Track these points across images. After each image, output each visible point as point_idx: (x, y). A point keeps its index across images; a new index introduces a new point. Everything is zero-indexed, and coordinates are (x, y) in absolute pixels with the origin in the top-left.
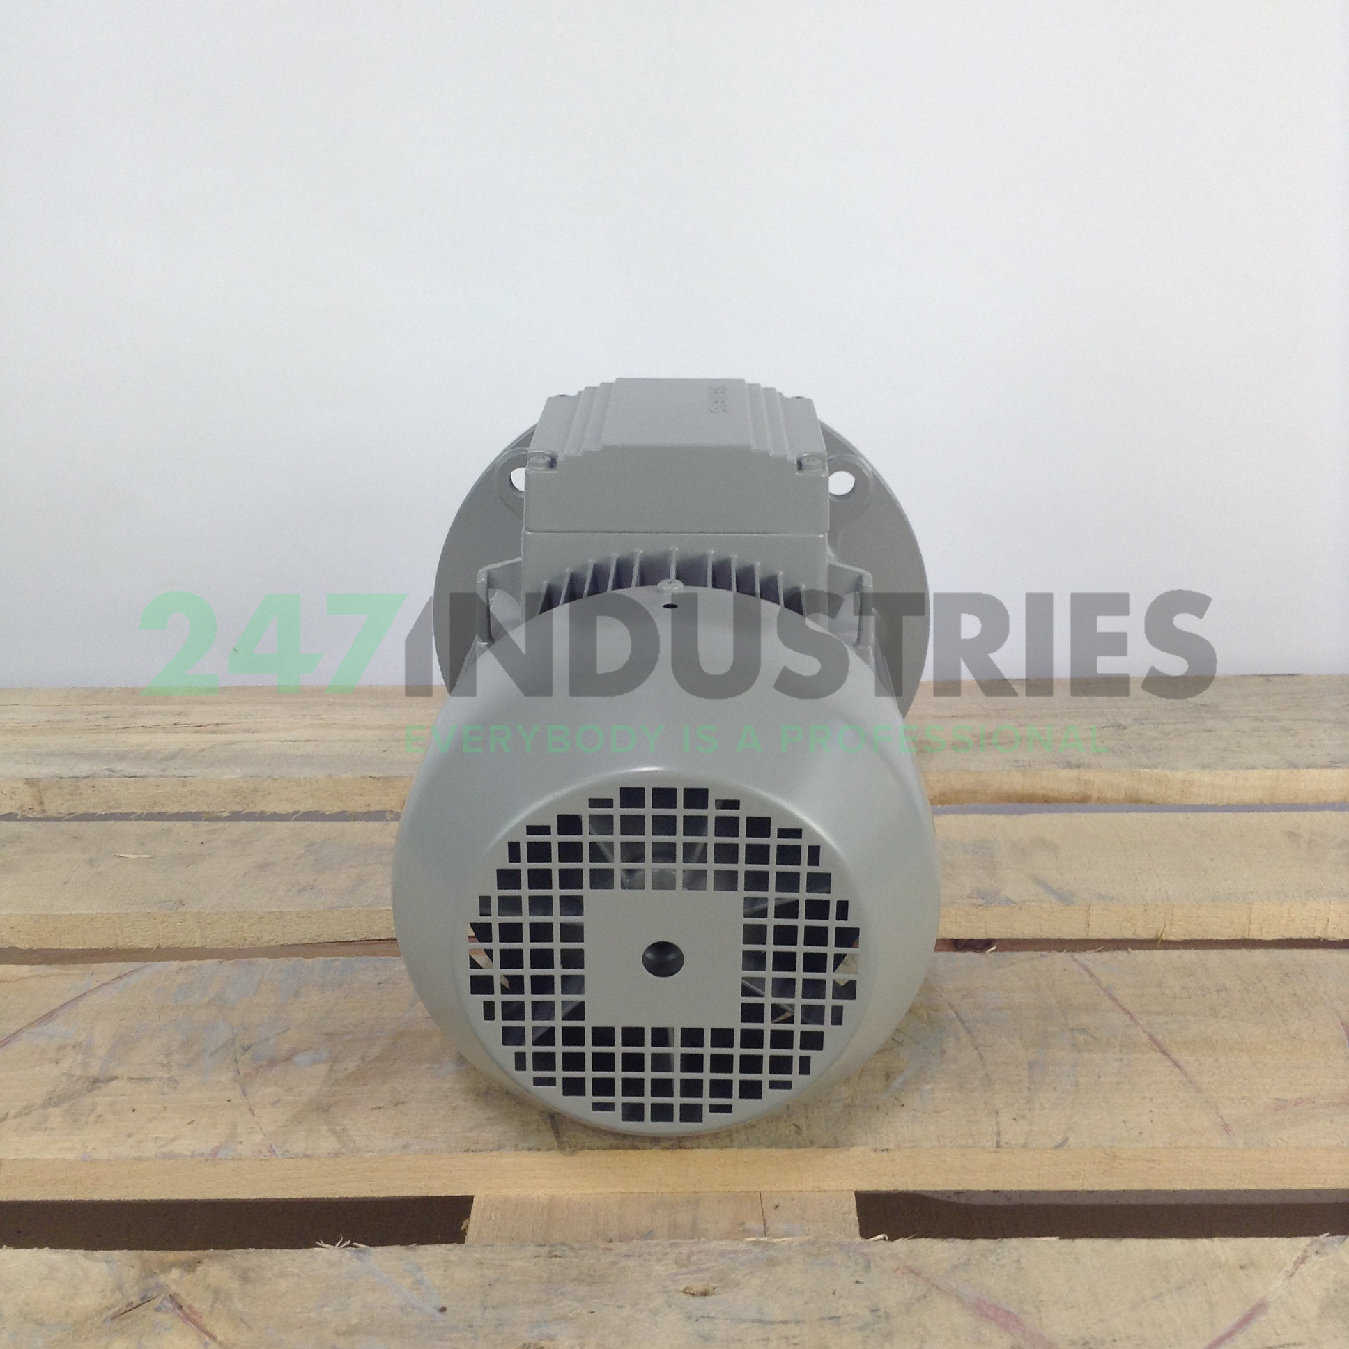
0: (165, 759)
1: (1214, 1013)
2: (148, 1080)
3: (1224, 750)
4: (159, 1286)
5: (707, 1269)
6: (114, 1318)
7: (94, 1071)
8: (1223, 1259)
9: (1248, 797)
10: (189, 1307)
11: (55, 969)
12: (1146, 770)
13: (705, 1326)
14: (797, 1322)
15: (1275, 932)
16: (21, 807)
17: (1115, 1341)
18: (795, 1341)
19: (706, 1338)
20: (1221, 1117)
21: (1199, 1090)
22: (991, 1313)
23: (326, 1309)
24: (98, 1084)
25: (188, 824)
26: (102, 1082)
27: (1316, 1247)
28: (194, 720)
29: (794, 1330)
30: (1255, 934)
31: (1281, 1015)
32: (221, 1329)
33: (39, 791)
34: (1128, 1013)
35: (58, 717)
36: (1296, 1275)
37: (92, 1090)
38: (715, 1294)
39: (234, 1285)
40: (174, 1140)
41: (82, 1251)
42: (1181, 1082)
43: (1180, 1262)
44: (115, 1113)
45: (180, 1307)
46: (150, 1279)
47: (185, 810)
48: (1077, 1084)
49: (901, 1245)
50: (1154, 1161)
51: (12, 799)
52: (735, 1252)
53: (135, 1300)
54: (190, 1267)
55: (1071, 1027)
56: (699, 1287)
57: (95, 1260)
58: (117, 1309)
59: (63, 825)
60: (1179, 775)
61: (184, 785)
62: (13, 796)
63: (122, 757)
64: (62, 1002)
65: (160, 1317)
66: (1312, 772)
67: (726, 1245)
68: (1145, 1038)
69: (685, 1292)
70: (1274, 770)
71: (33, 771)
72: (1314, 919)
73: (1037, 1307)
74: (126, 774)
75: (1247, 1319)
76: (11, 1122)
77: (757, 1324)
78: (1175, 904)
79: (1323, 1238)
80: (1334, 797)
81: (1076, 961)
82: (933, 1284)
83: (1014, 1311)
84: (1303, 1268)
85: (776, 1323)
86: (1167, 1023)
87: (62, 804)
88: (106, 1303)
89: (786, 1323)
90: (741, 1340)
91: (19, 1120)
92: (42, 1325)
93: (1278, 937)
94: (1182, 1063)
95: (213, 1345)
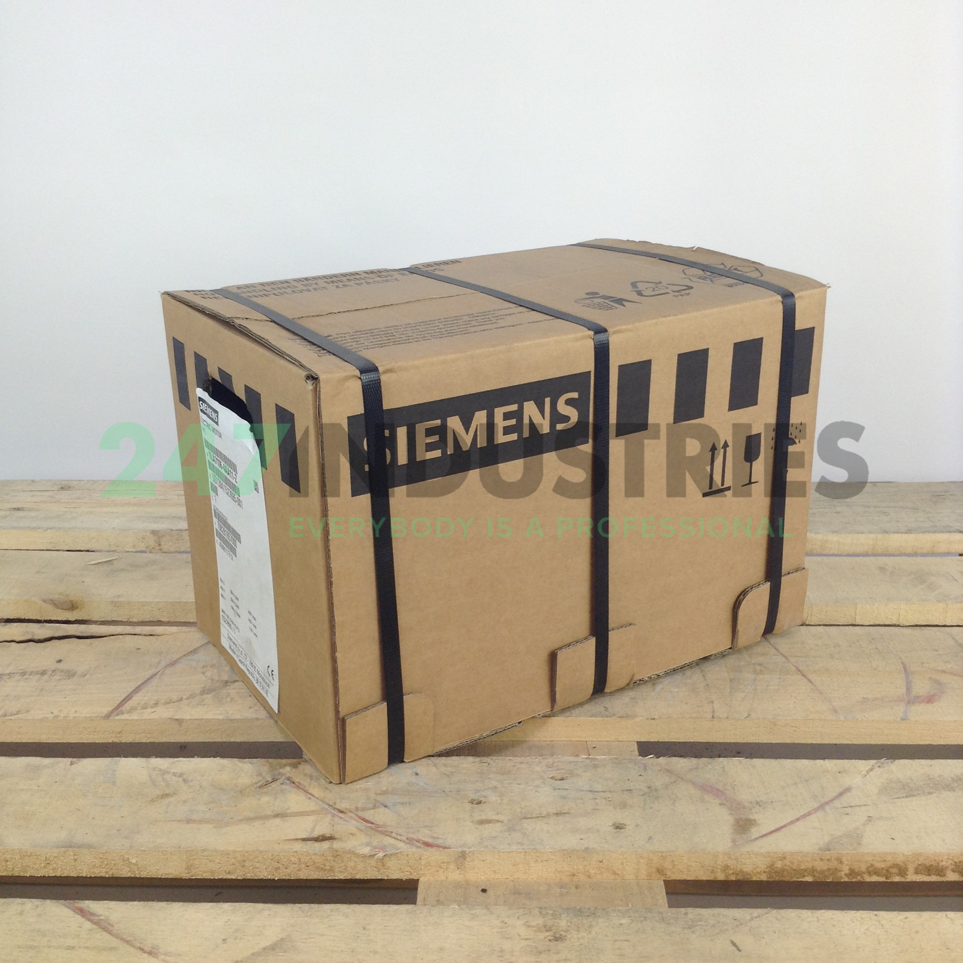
1: (832, 657)
3: (846, 523)
4: (280, 774)
5: (562, 769)
6: (260, 787)
7: (225, 677)
8: (829, 769)
9: (859, 549)
10: (299, 783)
13: (564, 793)
14: (610, 792)
15: (870, 620)
17: (772, 802)
18: (610, 799)
19: (564, 798)
20: (833, 706)
21: (821, 693)
22: (709, 790)
24: (229, 684)
26: (231, 682)
27: (879, 764)
29: (609, 795)
30: (858, 621)
31: (868, 658)
32: (315, 791)
33: (158, 538)
34: (785, 656)
35: (161, 497)
36: (867, 776)
37: (226, 686)
38: (565, 779)
41: (236, 759)
42: (812, 689)
43: (807, 769)
44: (241, 697)
45: (294, 783)
46: (276, 771)
48: (756, 689)
49: (662, 760)
50: (796, 727)
51: (143, 542)
52: (576, 762)
53: (269, 779)
54: (294, 766)
55: (754, 661)
56: (559, 777)
57: (245, 763)
58: (261, 783)
59: (178, 556)
60: (819, 536)
62: (143, 541)
65: (284, 787)
66: (896, 536)
67: (571, 759)
68: (793, 668)
69: (552, 778)
70: (875, 535)
71: (155, 526)
72: (891, 612)
73: (733, 788)
75: (840, 794)
76: (185, 701)
77: (589, 792)
78: (813, 603)
79: (883, 760)
80: (909, 551)
82: (679, 777)
83: (721, 789)
84: (871, 773)
85: (599, 792)
86: (806, 661)
87: (172, 546)
88: (254, 781)
89: (604, 792)
90: (582, 799)
91: (189, 700)
92: (223, 790)
93: (871, 623)
94: (813, 680)
95: (314, 798)
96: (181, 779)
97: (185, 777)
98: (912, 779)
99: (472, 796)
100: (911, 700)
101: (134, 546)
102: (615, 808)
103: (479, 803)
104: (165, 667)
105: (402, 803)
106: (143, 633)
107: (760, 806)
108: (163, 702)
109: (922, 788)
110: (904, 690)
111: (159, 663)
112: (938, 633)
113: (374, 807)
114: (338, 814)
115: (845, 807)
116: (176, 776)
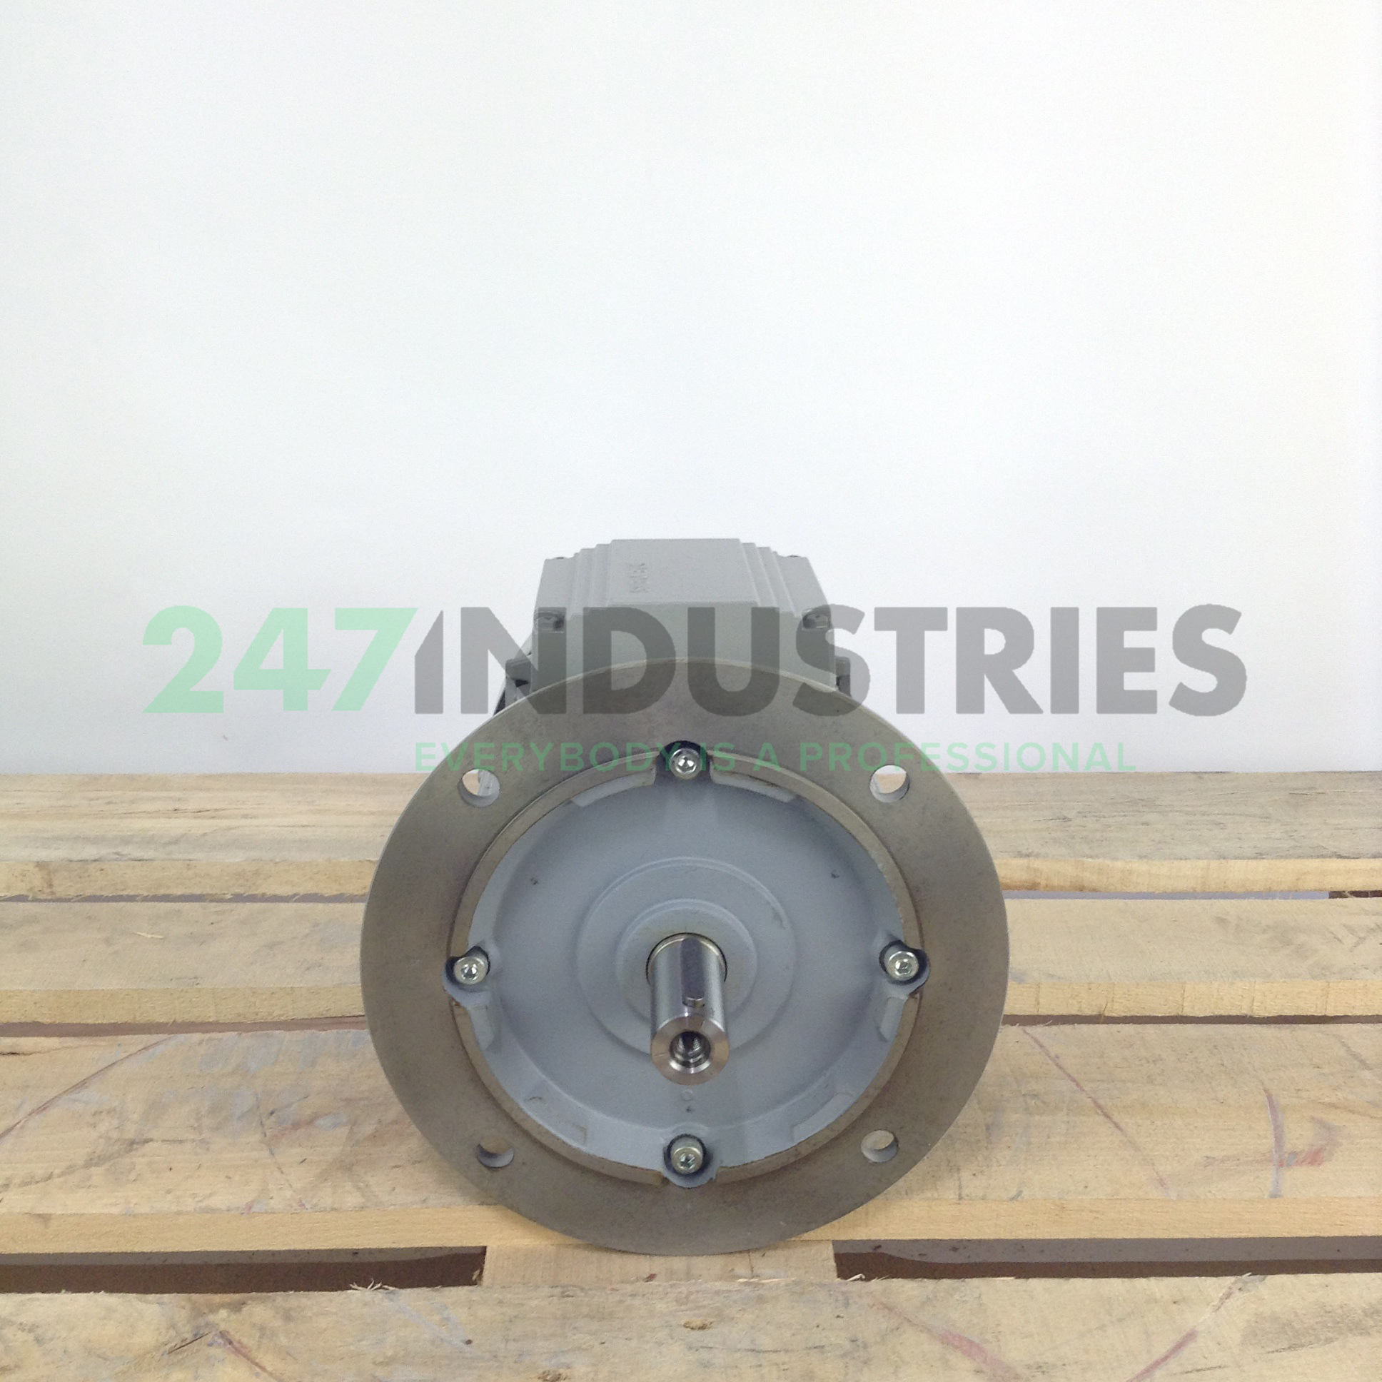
0: (170, 843)
1: (1151, 1080)
2: (181, 1142)
3: (1159, 842)
4: (207, 1325)
5: (704, 1307)
6: (170, 1352)
7: (131, 1132)
8: (1158, 1295)
9: (1182, 885)
10: (239, 1342)
11: (85, 1041)
12: (1090, 860)
13: (705, 1355)
14: (786, 1351)
15: (1206, 1010)
16: (31, 889)
17: (1064, 1365)
18: (786, 1367)
19: (706, 1365)
20: (1157, 1173)
21: (1137, 1149)
22: (956, 1343)
23: (364, 1343)
24: (135, 1146)
25: (197, 905)
26: (138, 1143)
27: (1240, 1285)
28: (192, 805)
29: (783, 1357)
30: (1188, 1011)
31: (1210, 1083)
32: (268, 1361)
33: (49, 874)
34: (1074, 1080)
35: (61, 803)
36: (1222, 1309)
37: (131, 1150)
38: (709, 1328)
39: (278, 1323)
40: (211, 1195)
41: (134, 1295)
42: (1121, 1142)
43: (1120, 1298)
44: (153, 1172)
45: (231, 1343)
46: (200, 1319)
47: (188, 892)
48: (1029, 1143)
49: (876, 1284)
50: (1098, 1212)
51: (22, 881)
52: (729, 1291)
53: (189, 1337)
54: (237, 1308)
55: (1023, 1093)
56: (697, 1322)
57: (147, 1302)
58: (173, 1344)
59: (76, 906)
60: (1119, 864)
61: (189, 867)
62: (24, 878)
63: (127, 841)
64: (94, 1071)
65: (213, 1351)
66: (1239, 863)
67: (719, 1285)
68: (1089, 1102)
69: (685, 1326)
70: (1205, 861)
71: (43, 855)
72: (1241, 997)
73: (997, 1337)
74: (132, 857)
75: (1179, 1346)
76: (57, 1181)
77: (749, 1353)
78: (1116, 983)
79: (1246, 1277)
80: (1258, 887)
81: (1028, 1034)
82: (905, 1318)
83: (977, 1341)
84: (1228, 1303)
85: (767, 1351)
86: (1109, 1089)
87: (71, 886)
88: (162, 1339)
89: (776, 1352)
90: (736, 1367)
91: (63, 1178)
92: (106, 1359)
93: (1208, 1013)
94: (1122, 1125)
95: (264, 1375)
96: (31, 1337)
97: (40, 1331)
98: (1296, 1314)
99: (545, 1366)
100: (1284, 1160)
101: (8, 888)
103: (557, 1378)
104: (30, 1115)
107: (1043, 1372)
108: (17, 1181)
109: (1314, 1329)
110: (1271, 1141)
111: (18, 1108)
112: (1320, 1035)
115: (1188, 1372)
116: (23, 1330)
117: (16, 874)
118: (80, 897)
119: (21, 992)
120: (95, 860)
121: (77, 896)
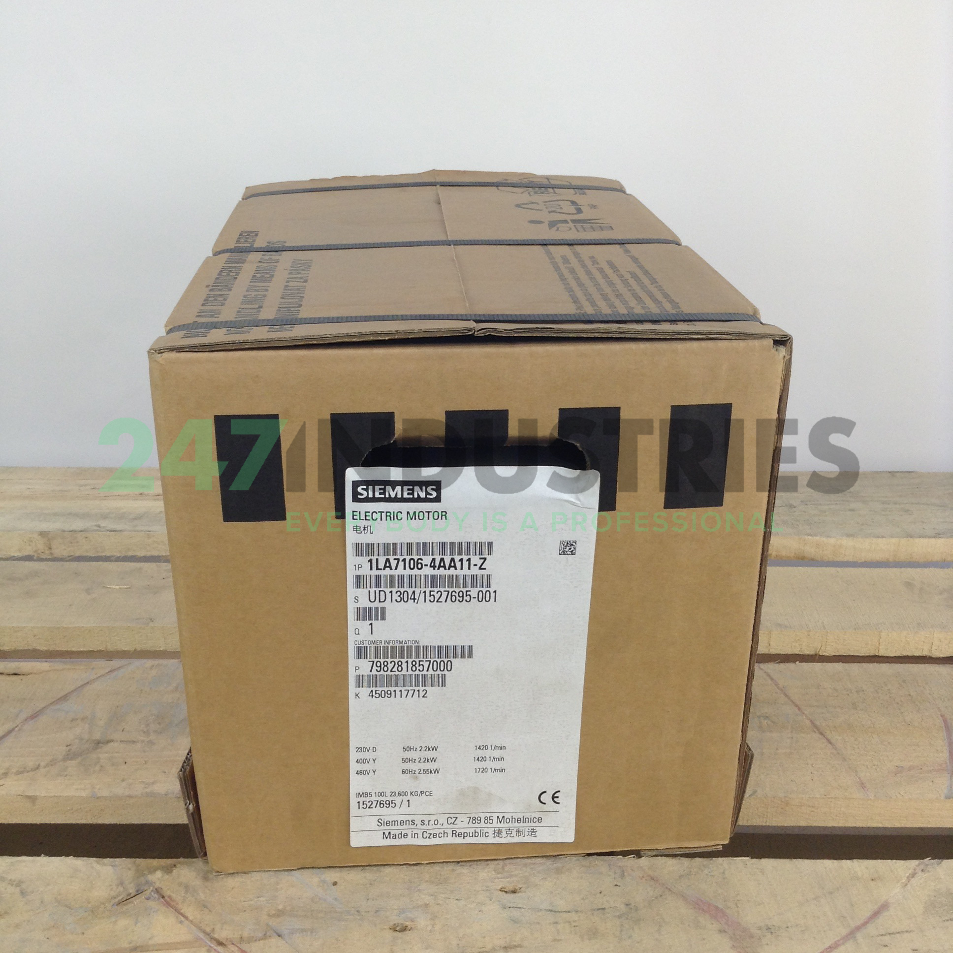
0: (135, 519)
1: (855, 706)
2: (134, 742)
3: (862, 525)
4: (147, 882)
5: (516, 875)
6: (119, 903)
7: (97, 736)
8: (860, 874)
9: (878, 557)
10: (170, 897)
11: (68, 665)
12: (810, 537)
13: (516, 913)
14: (577, 912)
15: (896, 651)
16: (36, 551)
17: (788, 927)
18: (576, 924)
19: (515, 921)
20: (859, 778)
21: (844, 760)
22: (705, 908)
23: (261, 899)
24: (101, 745)
25: (153, 565)
26: (103, 743)
27: (922, 867)
28: (154, 491)
29: (574, 916)
30: (882, 653)
31: (900, 709)
32: (190, 911)
33: (49, 540)
34: (796, 706)
35: (60, 488)
36: (909, 885)
37: (97, 748)
38: (519, 892)
39: (199, 882)
40: (153, 783)
41: (94, 859)
42: (832, 753)
43: (831, 875)
44: (113, 765)
45: (163, 897)
46: (142, 878)
47: (149, 554)
49: (645, 861)
50: (813, 807)
51: (30, 545)
52: (535, 864)
53: (132, 891)
54: (168, 870)
56: (510, 887)
57: (105, 865)
58: (121, 898)
59: (67, 564)
60: (832, 541)
61: (149, 537)
62: (31, 543)
63: (105, 517)
64: (73, 688)
65: (150, 903)
66: (922, 540)
68: (808, 723)
69: (501, 890)
70: (897, 539)
71: (44, 526)
72: (923, 642)
73: (736, 904)
74: (108, 528)
75: (876, 914)
76: (42, 770)
77: (549, 912)
78: (829, 631)
79: (927, 860)
80: (937, 558)
81: (762, 669)
82: (667, 888)
83: (721, 907)
84: (913, 881)
85: (562, 912)
86: (823, 713)
87: (65, 549)
88: (113, 894)
89: (569, 912)
90: (539, 923)
91: (47, 769)
92: (70, 908)
93: (898, 654)
94: (833, 741)
95: (186, 922)
96: (18, 890)
97: (24, 886)
99: (395, 919)
101: (20, 551)
102: (582, 937)
103: (404, 929)
104: (26, 720)
105: (303, 931)
106: (6, 671)
107: (772, 933)
108: (14, 770)
110: (946, 755)
111: (17, 715)
113: (265, 937)
114: (215, 948)
115: (882, 935)
116: (12, 885)
117: (25, 540)
118: (71, 558)
119: (25, 627)
120: (81, 531)
121: (70, 556)
